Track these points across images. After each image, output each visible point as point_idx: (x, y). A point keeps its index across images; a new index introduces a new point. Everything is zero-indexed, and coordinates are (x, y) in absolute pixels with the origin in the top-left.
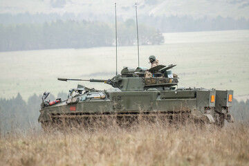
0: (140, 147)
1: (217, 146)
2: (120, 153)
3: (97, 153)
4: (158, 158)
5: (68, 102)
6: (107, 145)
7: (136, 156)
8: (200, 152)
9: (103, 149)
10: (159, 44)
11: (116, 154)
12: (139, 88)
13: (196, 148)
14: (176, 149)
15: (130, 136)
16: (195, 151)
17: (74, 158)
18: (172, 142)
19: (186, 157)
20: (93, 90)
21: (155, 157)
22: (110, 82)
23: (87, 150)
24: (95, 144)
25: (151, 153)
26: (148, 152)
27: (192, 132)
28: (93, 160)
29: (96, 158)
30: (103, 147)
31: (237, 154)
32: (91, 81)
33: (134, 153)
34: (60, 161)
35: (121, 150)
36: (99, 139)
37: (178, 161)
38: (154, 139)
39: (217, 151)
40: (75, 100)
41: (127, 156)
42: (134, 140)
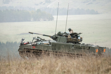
0: (43, 66)
1: (77, 66)
2: (34, 69)
3: (24, 69)
4: (51, 71)
5: (32, 44)
6: (28, 66)
7: (41, 70)
8: (70, 68)
9: (27, 67)
10: (51, 20)
11: (32, 69)
12: (65, 42)
13: (68, 67)
14: (59, 67)
15: (38, 61)
16: (67, 68)
17: (13, 71)
18: (57, 64)
19: (63, 71)
20: (44, 40)
21: (50, 71)
22: (52, 37)
23: (19, 68)
24: (23, 65)
25: (48, 69)
26: (47, 69)
27: (66, 60)
28: (22, 72)
29: (23, 71)
30: (26, 66)
31: (86, 69)
32: (44, 35)
33: (40, 69)
34: (7, 73)
35: (34, 68)
36: (24, 63)
37: (59, 73)
38: (49, 63)
39: (77, 68)
40: (35, 44)
41: (37, 70)
42: (40, 63)
